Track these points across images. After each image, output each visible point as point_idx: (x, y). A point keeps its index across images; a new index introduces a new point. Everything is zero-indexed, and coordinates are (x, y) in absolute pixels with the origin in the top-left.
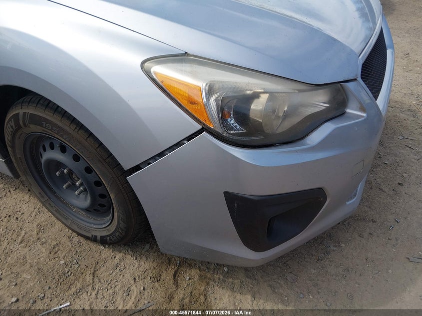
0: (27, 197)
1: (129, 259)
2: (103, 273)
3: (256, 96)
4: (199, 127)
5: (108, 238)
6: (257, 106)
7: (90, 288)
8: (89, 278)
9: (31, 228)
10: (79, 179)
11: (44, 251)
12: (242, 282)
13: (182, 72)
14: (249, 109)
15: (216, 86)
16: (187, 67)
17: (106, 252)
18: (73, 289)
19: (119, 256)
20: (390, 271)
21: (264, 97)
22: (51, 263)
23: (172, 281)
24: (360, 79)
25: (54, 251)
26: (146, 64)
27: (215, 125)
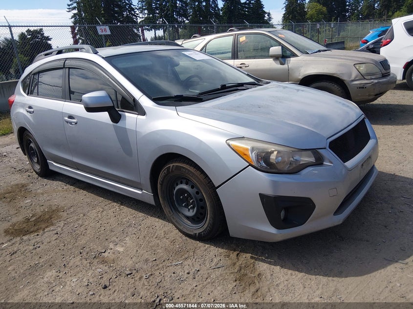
0: (157, 220)
1: (213, 248)
2: (198, 252)
3: (272, 152)
4: (248, 164)
5: (203, 233)
6: (273, 157)
7: (192, 257)
8: (191, 254)
9: (160, 233)
10: (192, 199)
11: (168, 242)
12: (275, 261)
13: (241, 143)
14: (269, 158)
15: (255, 149)
16: (243, 141)
17: (200, 244)
18: (184, 257)
19: (207, 246)
20: (370, 263)
21: (275, 153)
22: (172, 247)
23: (236, 257)
24: (328, 148)
25: (173, 242)
26: (227, 141)
27: (254, 164)
